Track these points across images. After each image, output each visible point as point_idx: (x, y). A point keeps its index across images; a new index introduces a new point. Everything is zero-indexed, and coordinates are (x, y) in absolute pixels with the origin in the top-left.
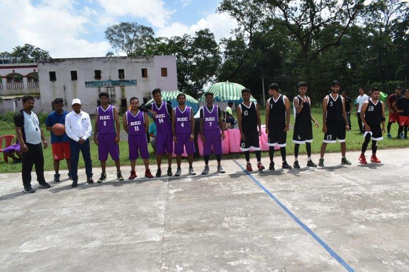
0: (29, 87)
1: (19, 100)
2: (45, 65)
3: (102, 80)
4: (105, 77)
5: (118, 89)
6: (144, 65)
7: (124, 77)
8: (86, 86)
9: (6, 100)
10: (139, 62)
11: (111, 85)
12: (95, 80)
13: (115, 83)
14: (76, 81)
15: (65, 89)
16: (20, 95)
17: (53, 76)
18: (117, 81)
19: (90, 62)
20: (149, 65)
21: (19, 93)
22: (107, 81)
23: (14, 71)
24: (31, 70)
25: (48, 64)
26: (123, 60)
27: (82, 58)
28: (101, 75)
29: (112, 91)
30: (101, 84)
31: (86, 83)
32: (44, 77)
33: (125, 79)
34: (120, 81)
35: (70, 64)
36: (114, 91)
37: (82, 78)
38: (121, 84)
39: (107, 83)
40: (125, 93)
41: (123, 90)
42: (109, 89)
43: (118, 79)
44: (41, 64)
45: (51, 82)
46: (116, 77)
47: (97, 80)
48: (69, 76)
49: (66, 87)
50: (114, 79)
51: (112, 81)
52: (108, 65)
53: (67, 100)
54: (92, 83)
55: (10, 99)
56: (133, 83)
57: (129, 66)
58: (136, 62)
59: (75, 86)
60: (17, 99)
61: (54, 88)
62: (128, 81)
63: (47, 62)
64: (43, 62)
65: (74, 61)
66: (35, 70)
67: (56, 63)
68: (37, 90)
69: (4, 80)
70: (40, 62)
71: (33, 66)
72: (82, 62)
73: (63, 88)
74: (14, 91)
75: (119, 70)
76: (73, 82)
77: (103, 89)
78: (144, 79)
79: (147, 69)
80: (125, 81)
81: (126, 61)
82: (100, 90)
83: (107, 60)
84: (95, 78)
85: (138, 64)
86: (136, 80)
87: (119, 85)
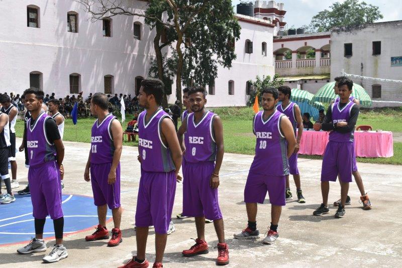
0: (321, 65)
1: (306, 82)
2: (340, 35)
8: (392, 64)
9: (290, 82)
14: (378, 56)
15: (362, 68)
16: (310, 75)
17: (348, 50)
21: (309, 74)
25: (344, 33)
27: (389, 22)
31: (392, 59)
32: (337, 51)
35: (373, 32)
37: (387, 52)
44: (335, 34)
45: (345, 58)
48: (370, 49)
49: (364, 66)
54: (401, 58)
55: (294, 82)
59: (376, 63)
60: (303, 82)
61: (348, 66)
64: (338, 31)
65: (378, 27)
66: (330, 41)
67: (354, 31)
68: (330, 69)
69: (294, 56)
70: (334, 31)
71: (328, 36)
72: (389, 27)
73: (360, 66)
74: (304, 71)
76: (374, 58)
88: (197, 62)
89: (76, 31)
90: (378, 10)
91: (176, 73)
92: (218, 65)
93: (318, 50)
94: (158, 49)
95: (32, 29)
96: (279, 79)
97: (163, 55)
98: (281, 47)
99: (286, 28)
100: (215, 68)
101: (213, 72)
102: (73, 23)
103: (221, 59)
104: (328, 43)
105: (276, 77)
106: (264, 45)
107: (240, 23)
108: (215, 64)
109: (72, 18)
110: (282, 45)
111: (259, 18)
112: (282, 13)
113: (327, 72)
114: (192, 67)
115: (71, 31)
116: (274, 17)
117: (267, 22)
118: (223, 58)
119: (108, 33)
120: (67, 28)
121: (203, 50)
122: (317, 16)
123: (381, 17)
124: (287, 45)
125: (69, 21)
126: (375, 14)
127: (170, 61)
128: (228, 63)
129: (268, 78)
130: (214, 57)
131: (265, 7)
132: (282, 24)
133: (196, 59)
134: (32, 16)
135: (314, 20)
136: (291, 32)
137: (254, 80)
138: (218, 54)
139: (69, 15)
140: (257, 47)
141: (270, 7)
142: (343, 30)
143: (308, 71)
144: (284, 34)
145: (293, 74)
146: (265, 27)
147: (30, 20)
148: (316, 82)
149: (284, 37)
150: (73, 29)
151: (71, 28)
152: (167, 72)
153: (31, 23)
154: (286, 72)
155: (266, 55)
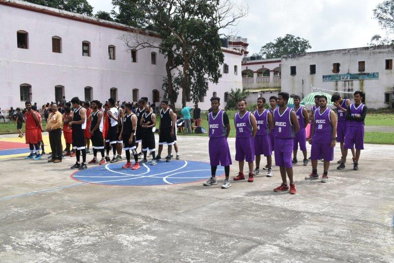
0: (275, 81)
1: (264, 93)
2: (288, 60)
3: (340, 73)
4: (343, 70)
5: (356, 83)
6: (389, 55)
7: (364, 70)
8: (323, 80)
9: (253, 93)
10: (384, 52)
11: (349, 79)
12: (333, 74)
13: (354, 77)
14: (314, 75)
15: (303, 83)
16: (266, 88)
17: (293, 71)
18: (356, 74)
19: (330, 55)
22: (345, 75)
23: (263, 66)
24: (277, 65)
25: (290, 59)
26: (365, 51)
27: (321, 52)
28: (340, 68)
29: (350, 85)
30: (338, 78)
31: (324, 77)
32: (286, 71)
33: (366, 72)
34: (359, 74)
35: (310, 58)
36: (352, 85)
37: (320, 72)
38: (361, 78)
39: (345, 77)
40: (364, 87)
41: (362, 85)
42: (347, 83)
43: (358, 72)
44: (284, 60)
45: (291, 76)
46: (355, 70)
47: (335, 74)
48: (308, 70)
49: (304, 81)
50: (353, 73)
51: (351, 75)
52: (347, 57)
53: (304, 94)
54: (330, 76)
55: (256, 92)
56: (374, 76)
57: (372, 57)
58: (380, 52)
59: (312, 79)
60: (262, 93)
61: (293, 82)
62: (368, 74)
64: (286, 58)
65: (314, 55)
66: (280, 65)
67: (297, 58)
68: (280, 84)
69: (255, 75)
70: (284, 57)
71: (279, 61)
72: (321, 55)
73: (301, 82)
74: (262, 85)
75: (360, 63)
76: (311, 75)
77: (340, 83)
78: (388, 71)
79: (392, 60)
80: (365, 74)
81: (368, 51)
82: (337, 84)
83: (346, 52)
84: (334, 71)
85: (382, 54)
86: (378, 73)
87: (358, 78)
88: (195, 80)
89: (114, 59)
90: (308, 42)
91: (182, 86)
92: (209, 81)
93: (272, 71)
94: (169, 71)
95: (86, 58)
96: (246, 91)
97: (172, 74)
98: (246, 69)
99: (249, 55)
100: (207, 83)
101: (205, 86)
102: (112, 53)
103: (211, 77)
104: (279, 66)
105: (244, 90)
106: (236, 67)
107: (223, 53)
108: (206, 81)
109: (112, 50)
110: (247, 67)
111: (230, 49)
112: (246, 45)
113: (278, 85)
114: (191, 83)
115: (110, 58)
116: (241, 48)
117: (238, 52)
118: (212, 77)
119: (134, 60)
120: (108, 57)
121: (199, 71)
122: (265, 47)
123: (310, 47)
124: (250, 67)
125: (109, 51)
126: (307, 45)
127: (177, 79)
128: (216, 80)
129: (239, 90)
130: (206, 76)
131: (235, 41)
132: (246, 53)
133: (194, 77)
134: (86, 48)
135: (263, 49)
136: (253, 58)
137: (230, 92)
138: (209, 74)
139: (109, 48)
140: (231, 69)
141: (238, 41)
142: (289, 57)
143: (265, 85)
144: (248, 59)
145: (254, 87)
146: (236, 55)
147: (84, 51)
148: (271, 92)
149: (248, 62)
150: (112, 57)
151: (110, 56)
152: (175, 86)
153: (85, 54)
154: (249, 86)
155: (237, 75)
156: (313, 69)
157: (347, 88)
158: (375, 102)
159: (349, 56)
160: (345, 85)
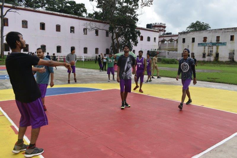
3: (207, 42)
4: (208, 41)
5: (215, 48)
6: (233, 33)
7: (219, 41)
8: (198, 46)
10: (230, 32)
11: (211, 45)
12: (203, 42)
13: (214, 44)
14: (194, 43)
20: (236, 33)
22: (209, 43)
23: (171, 38)
26: (220, 31)
30: (206, 45)
31: (198, 44)
32: (180, 41)
33: (220, 42)
34: (216, 43)
35: (192, 34)
36: (212, 48)
37: (197, 41)
38: (217, 45)
41: (217, 48)
42: (210, 47)
43: (216, 42)
44: (179, 35)
45: (183, 44)
46: (214, 41)
47: (204, 42)
48: (191, 40)
49: (189, 46)
50: (213, 42)
51: (212, 43)
54: (201, 44)
56: (224, 44)
57: (223, 34)
58: (228, 32)
59: (193, 46)
61: (184, 46)
62: (221, 43)
63: (182, 34)
65: (194, 32)
67: (186, 34)
72: (198, 33)
73: (187, 46)
75: (217, 37)
76: (192, 43)
77: (207, 48)
78: (232, 41)
79: (234, 36)
80: (219, 43)
81: (222, 31)
82: (205, 48)
83: (211, 31)
84: (204, 41)
85: (229, 33)
86: (226, 43)
87: (215, 45)
89: (86, 34)
90: (209, 25)
93: (175, 40)
94: (113, 40)
95: (72, 34)
97: (114, 42)
98: (163, 39)
99: (166, 32)
100: (132, 46)
102: (85, 32)
106: (155, 38)
109: (85, 30)
112: (165, 27)
115: (85, 34)
116: (161, 29)
117: (157, 31)
118: (135, 43)
119: (97, 35)
120: (83, 33)
123: (210, 28)
124: (165, 38)
125: (84, 31)
131: (158, 25)
134: (72, 30)
136: (167, 34)
138: (133, 42)
140: (152, 39)
141: (160, 25)
143: (172, 48)
147: (71, 31)
148: (173, 51)
149: (164, 36)
150: (85, 33)
153: (72, 32)
155: (155, 42)
156: (193, 40)
157: (210, 50)
158: (224, 58)
159: (212, 33)
160: (209, 48)
